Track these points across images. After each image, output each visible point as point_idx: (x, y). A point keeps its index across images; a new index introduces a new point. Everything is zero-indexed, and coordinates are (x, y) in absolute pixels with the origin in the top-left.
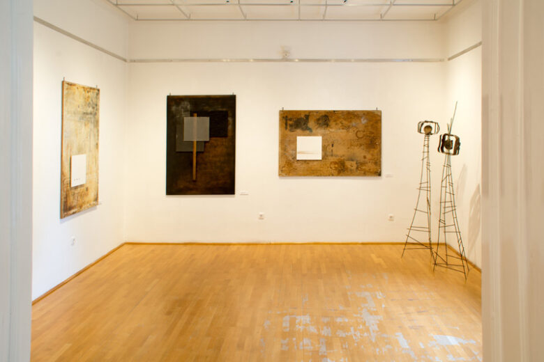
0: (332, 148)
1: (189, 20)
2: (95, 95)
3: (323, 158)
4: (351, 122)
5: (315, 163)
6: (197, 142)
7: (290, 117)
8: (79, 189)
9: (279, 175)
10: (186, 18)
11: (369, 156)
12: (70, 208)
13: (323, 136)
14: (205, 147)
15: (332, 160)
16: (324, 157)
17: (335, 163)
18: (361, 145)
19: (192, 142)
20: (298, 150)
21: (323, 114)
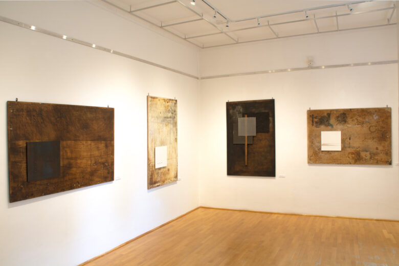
0: (349, 141)
1: (237, 43)
2: (174, 104)
3: (342, 149)
4: (364, 118)
5: (336, 153)
6: (248, 137)
7: (315, 116)
8: (162, 170)
9: (309, 163)
10: (235, 42)
11: (380, 148)
12: (155, 183)
13: (342, 130)
14: (253, 140)
15: (350, 151)
16: (343, 148)
17: (352, 153)
18: (373, 138)
19: (244, 137)
20: (322, 143)
21: (342, 112)
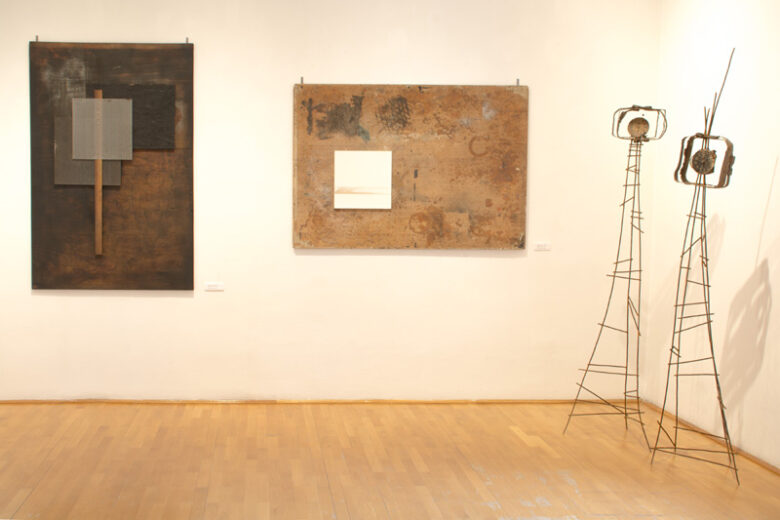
0: (413, 179)
3: (394, 203)
4: (457, 115)
5: (377, 217)
6: (104, 161)
7: (317, 102)
9: (295, 245)
11: (498, 201)
13: (395, 149)
14: (122, 174)
15: (415, 211)
16: (397, 201)
17: (422, 217)
18: (480, 173)
19: (93, 161)
20: (338, 184)
21: (395, 94)
